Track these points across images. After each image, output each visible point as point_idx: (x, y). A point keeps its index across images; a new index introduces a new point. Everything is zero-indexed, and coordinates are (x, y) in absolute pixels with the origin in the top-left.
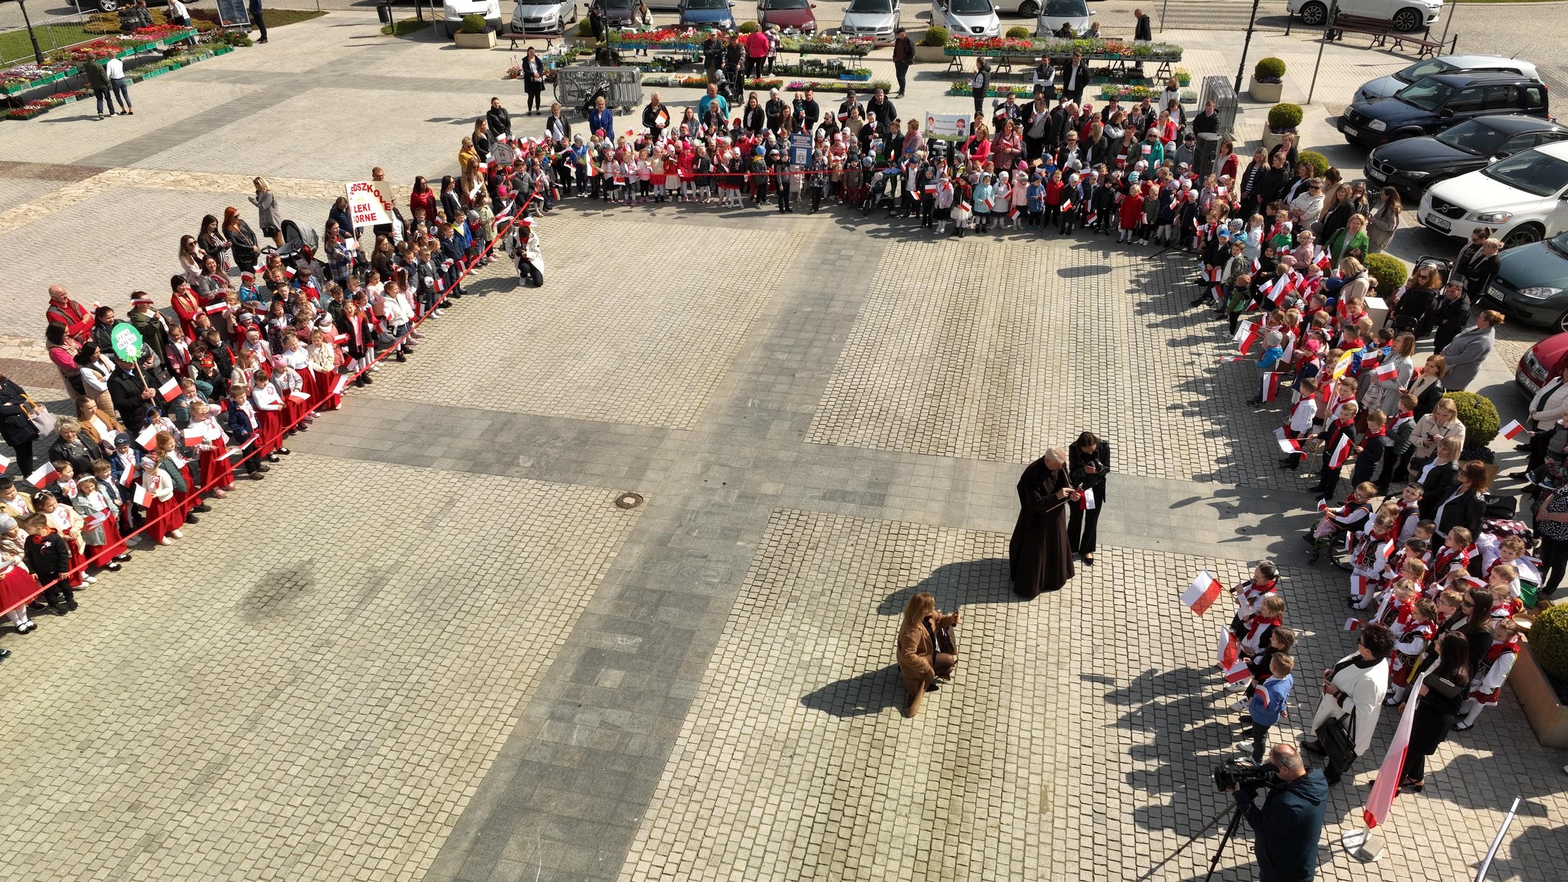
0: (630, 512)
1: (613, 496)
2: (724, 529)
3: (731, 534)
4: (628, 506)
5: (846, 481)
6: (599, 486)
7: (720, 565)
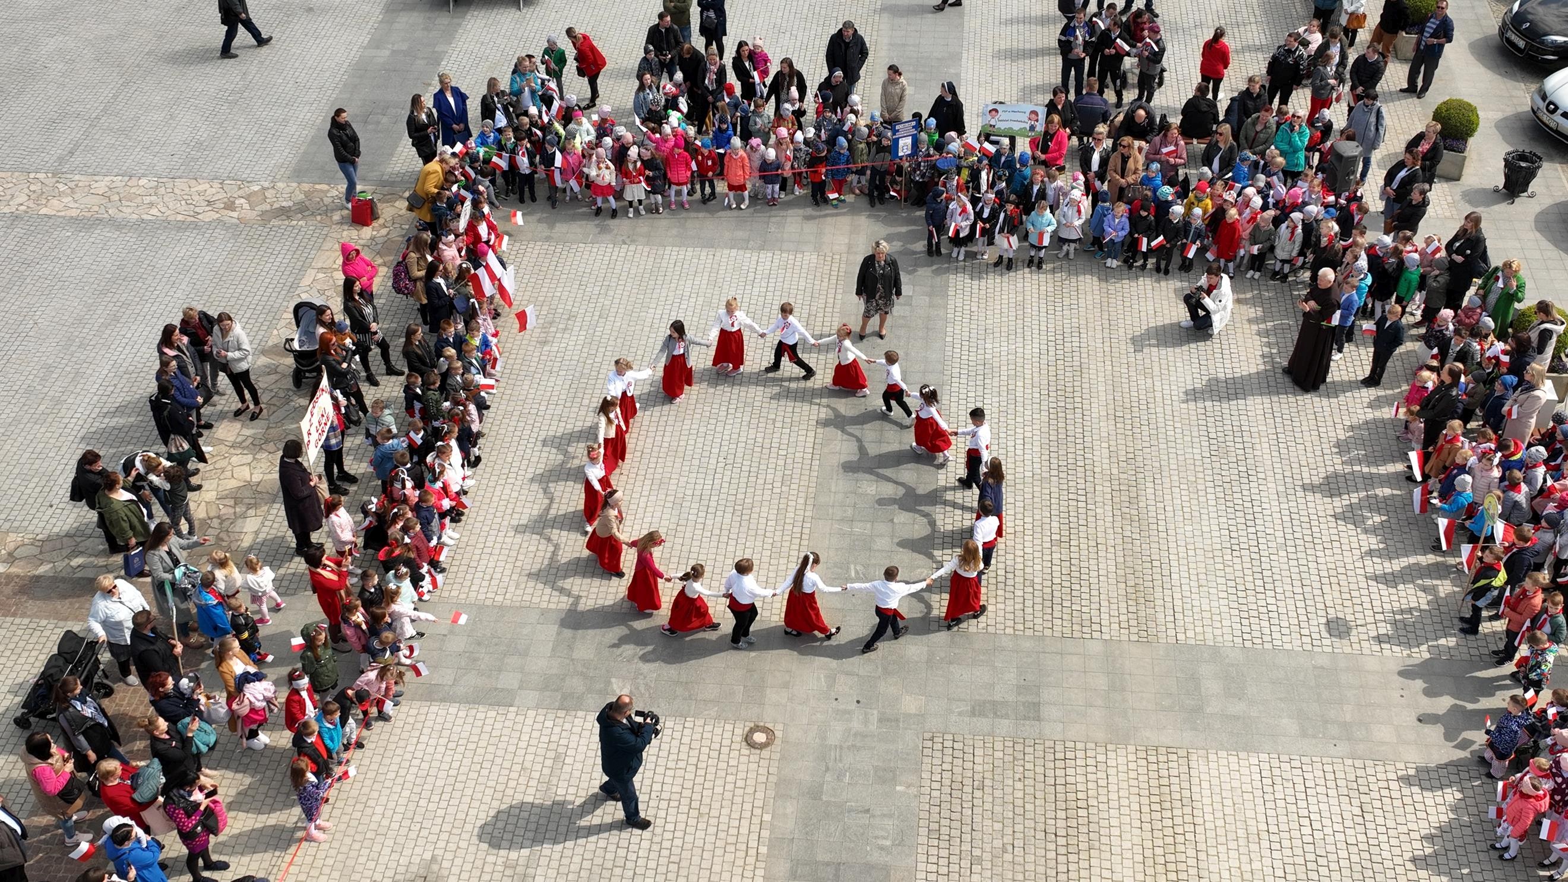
0: (765, 753)
1: (740, 731)
2: (876, 769)
3: (886, 776)
4: (762, 746)
5: (992, 686)
6: (718, 718)
7: (886, 821)
